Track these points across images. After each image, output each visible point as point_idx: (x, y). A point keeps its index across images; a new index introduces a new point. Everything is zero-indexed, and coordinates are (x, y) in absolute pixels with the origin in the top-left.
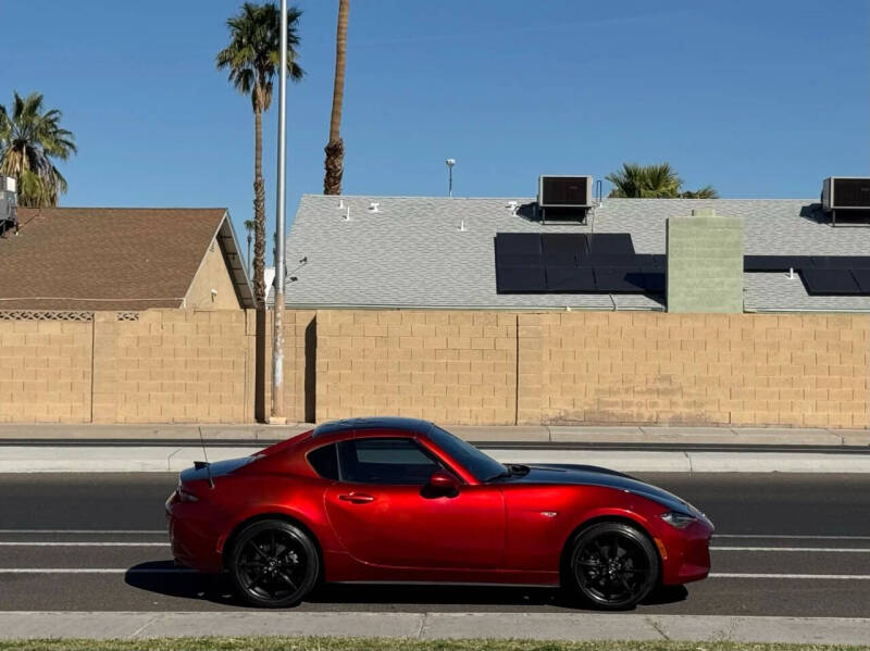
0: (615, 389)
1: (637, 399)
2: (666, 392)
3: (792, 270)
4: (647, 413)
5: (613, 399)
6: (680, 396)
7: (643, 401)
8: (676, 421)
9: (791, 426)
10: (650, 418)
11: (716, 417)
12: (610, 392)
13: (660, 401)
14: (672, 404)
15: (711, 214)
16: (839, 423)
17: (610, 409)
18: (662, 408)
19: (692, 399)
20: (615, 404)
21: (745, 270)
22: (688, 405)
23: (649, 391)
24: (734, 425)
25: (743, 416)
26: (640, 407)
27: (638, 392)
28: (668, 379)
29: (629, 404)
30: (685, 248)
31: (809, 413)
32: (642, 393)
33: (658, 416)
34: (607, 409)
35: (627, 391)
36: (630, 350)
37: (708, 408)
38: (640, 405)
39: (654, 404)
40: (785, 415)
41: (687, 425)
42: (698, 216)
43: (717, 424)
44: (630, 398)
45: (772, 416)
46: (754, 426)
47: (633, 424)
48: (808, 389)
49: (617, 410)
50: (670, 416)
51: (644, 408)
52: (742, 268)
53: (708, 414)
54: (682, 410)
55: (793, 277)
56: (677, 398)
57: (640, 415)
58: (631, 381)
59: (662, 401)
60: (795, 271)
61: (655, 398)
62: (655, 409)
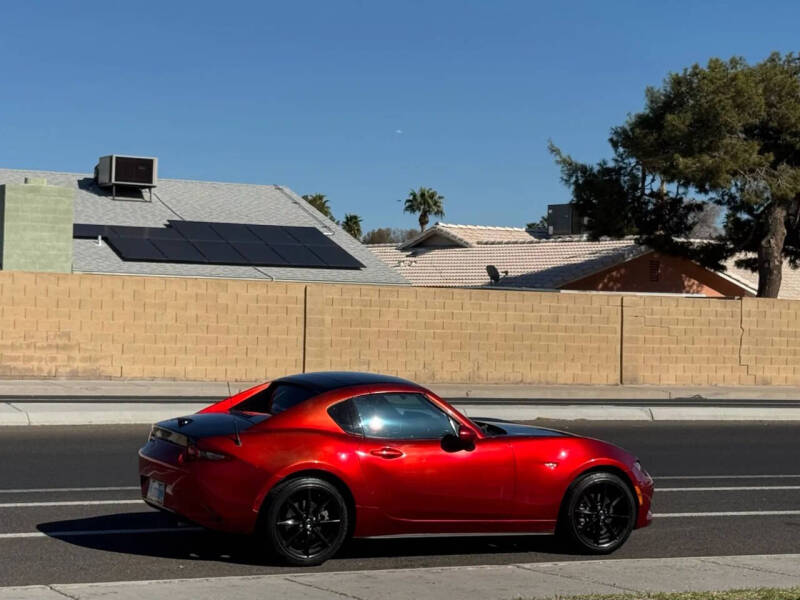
0: (18, 344)
1: (38, 354)
2: (65, 348)
3: (100, 237)
4: (47, 367)
5: (14, 354)
6: (77, 352)
7: (44, 356)
8: (73, 375)
9: (174, 379)
10: (50, 372)
11: (109, 371)
12: (13, 347)
13: (59, 356)
14: (70, 358)
15: (43, 183)
16: (215, 377)
17: (12, 364)
18: (61, 363)
19: (87, 355)
20: (15, 359)
21: (75, 237)
22: (84, 360)
23: (50, 347)
24: (125, 379)
25: (134, 370)
26: (41, 361)
27: (40, 348)
28: (68, 335)
29: (30, 359)
30: (20, 213)
31: (190, 368)
32: (43, 348)
33: (56, 370)
34: (8, 364)
35: (28, 346)
36: (33, 308)
37: (101, 363)
38: (40, 359)
39: (54, 359)
40: (169, 368)
41: (84, 378)
42: (31, 184)
43: (110, 378)
44: (30, 352)
45: (158, 370)
46: (142, 379)
47: (34, 377)
48: (189, 346)
49: (20, 365)
50: (68, 369)
51: (43, 363)
52: (71, 235)
53: (102, 368)
54: (79, 365)
55: (101, 243)
56: (75, 353)
57: (40, 369)
58: (33, 337)
59: (62, 356)
60: (103, 239)
61: (53, 353)
62: (54, 364)
